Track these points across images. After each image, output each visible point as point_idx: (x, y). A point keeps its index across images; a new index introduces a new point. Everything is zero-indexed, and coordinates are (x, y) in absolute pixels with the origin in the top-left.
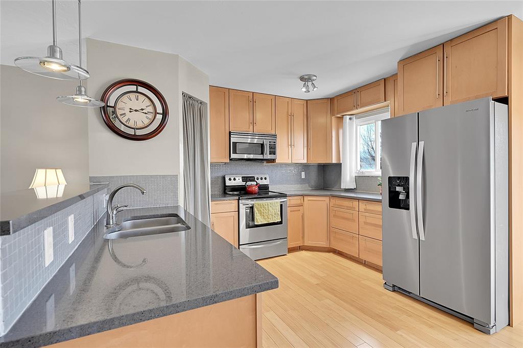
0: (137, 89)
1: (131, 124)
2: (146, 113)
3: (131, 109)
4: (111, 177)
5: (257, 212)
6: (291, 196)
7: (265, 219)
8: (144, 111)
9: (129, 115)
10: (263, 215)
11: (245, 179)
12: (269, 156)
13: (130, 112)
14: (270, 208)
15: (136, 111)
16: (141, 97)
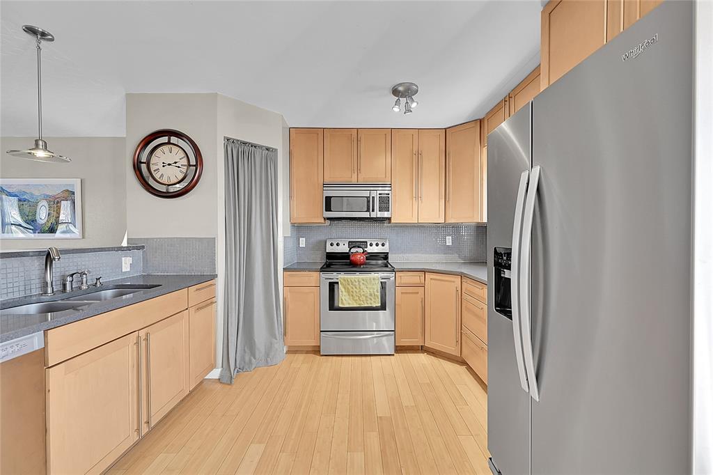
0: (169, 139)
1: (164, 180)
2: (179, 167)
3: (163, 163)
4: (147, 239)
5: (343, 290)
6: (402, 271)
7: (356, 300)
8: (177, 165)
9: (162, 170)
10: (352, 296)
11: (352, 244)
12: (379, 213)
13: (164, 166)
14: (362, 286)
15: (169, 165)
16: (175, 149)
